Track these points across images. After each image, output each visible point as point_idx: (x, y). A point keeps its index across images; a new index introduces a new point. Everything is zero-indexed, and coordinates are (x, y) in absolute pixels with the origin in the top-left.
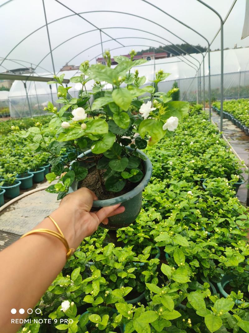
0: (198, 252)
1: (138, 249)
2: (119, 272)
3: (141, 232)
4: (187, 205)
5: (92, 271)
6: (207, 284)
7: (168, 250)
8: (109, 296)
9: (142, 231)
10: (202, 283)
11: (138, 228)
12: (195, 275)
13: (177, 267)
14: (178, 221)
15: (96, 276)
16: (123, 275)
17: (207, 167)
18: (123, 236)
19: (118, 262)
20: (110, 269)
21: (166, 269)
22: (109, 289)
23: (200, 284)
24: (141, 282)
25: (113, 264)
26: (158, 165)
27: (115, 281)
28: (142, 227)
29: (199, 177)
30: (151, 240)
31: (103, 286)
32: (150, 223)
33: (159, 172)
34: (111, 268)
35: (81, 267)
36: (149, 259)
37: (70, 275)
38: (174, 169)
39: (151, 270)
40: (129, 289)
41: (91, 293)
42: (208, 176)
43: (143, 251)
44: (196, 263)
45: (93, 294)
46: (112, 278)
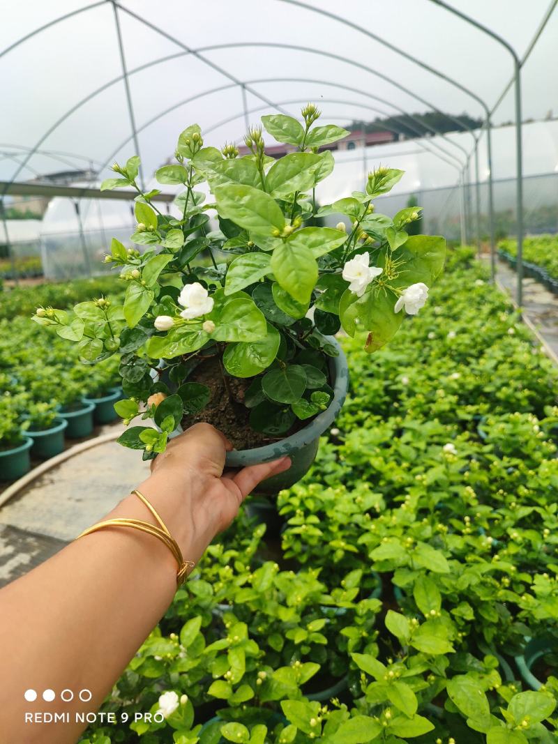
0: (470, 585)
1: (332, 576)
2: (290, 629)
3: (337, 537)
4: (444, 477)
5: (228, 625)
6: (491, 660)
7: (400, 581)
8: (266, 682)
9: (340, 534)
10: (480, 657)
11: (330, 528)
12: (464, 638)
13: (422, 620)
14: (422, 512)
15: (236, 638)
16: (299, 637)
17: (488, 389)
18: (298, 547)
19: (287, 606)
20: (267, 622)
21: (398, 623)
22: (266, 667)
23: (477, 660)
24: (339, 653)
25: (275, 610)
26: (376, 385)
27: (279, 649)
28: (341, 527)
29: (469, 413)
30: (362, 556)
31: (252, 661)
32: (358, 518)
33: (378, 400)
34: (271, 620)
35: (202, 615)
36: (357, 600)
37: (178, 633)
38: (411, 394)
39: (363, 625)
40: (313, 669)
41: (225, 676)
42: (490, 411)
44: (467, 612)
45: (230, 679)
46: (272, 643)
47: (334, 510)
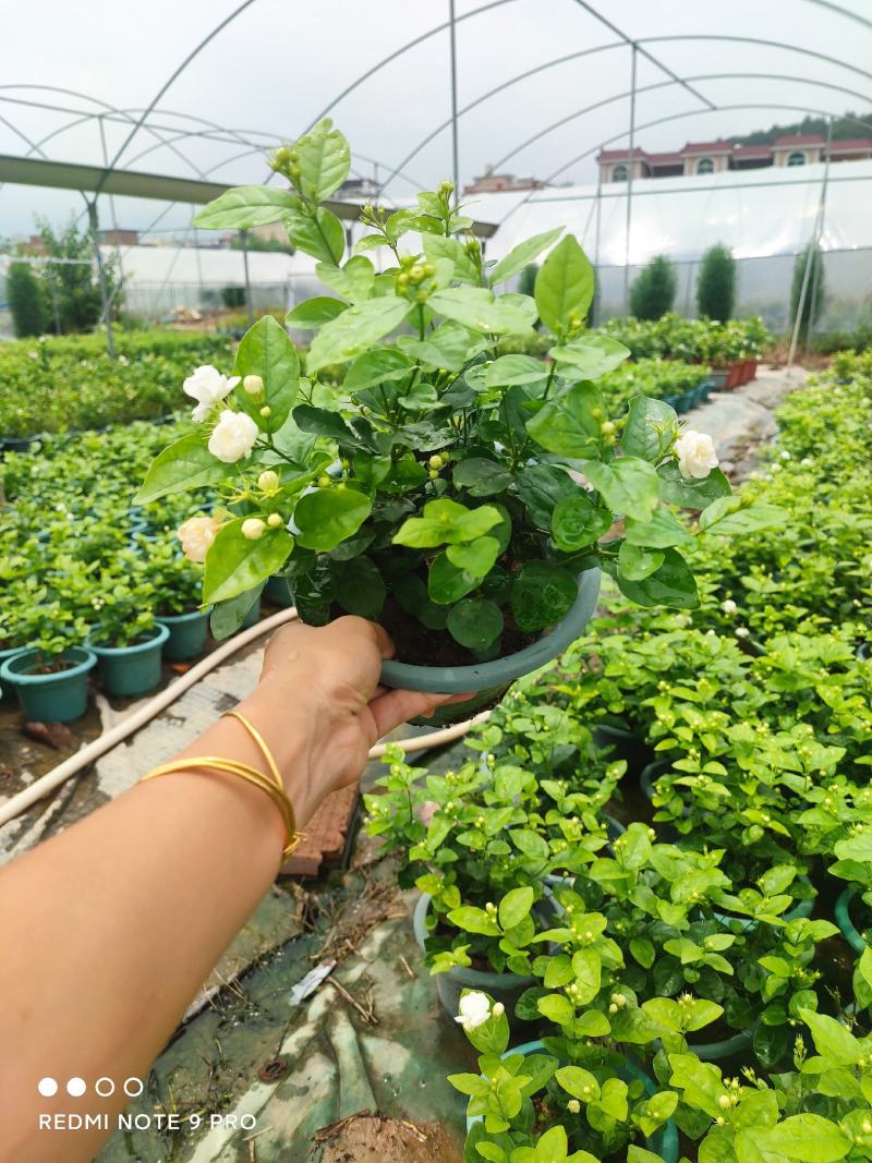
1: (745, 866)
2: (669, 938)
3: (754, 805)
5: (568, 910)
8: (624, 1013)
9: (759, 801)
11: (742, 786)
15: (588, 934)
16: (688, 953)
18: (677, 807)
19: (670, 901)
20: (631, 918)
22: (625, 988)
25: (650, 902)
26: (822, 564)
27: (647, 966)
28: (760, 790)
31: (609, 973)
33: (822, 591)
34: (638, 915)
35: (533, 887)
39: (796, 958)
40: (712, 1011)
41: (568, 990)
43: (762, 880)
45: (574, 995)
46: (635, 952)
47: (751, 760)
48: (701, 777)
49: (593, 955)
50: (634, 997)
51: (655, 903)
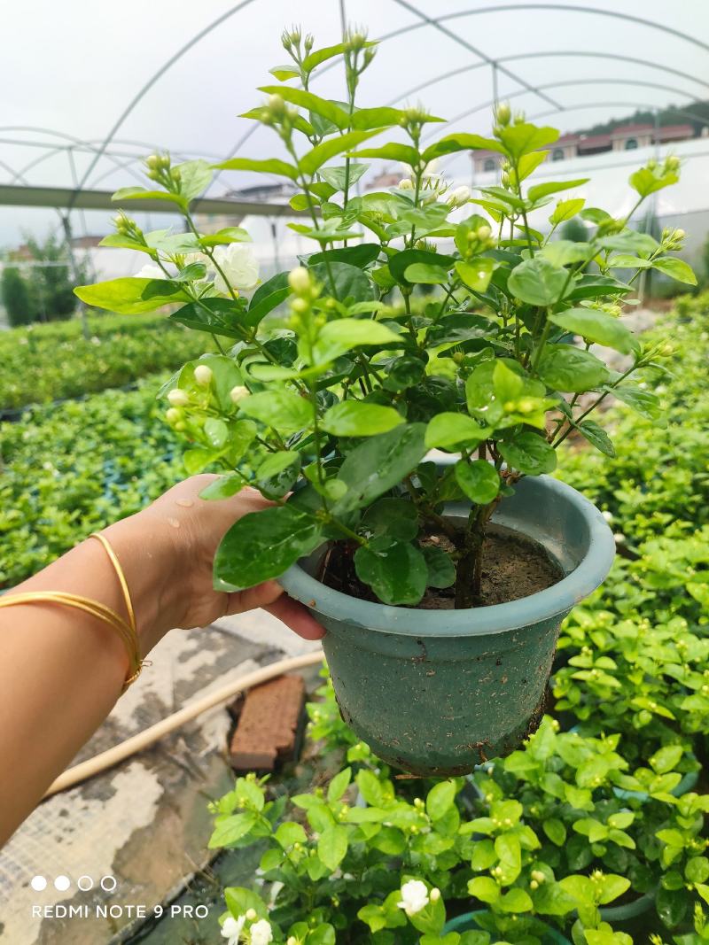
2: (580, 818)
3: (642, 693)
5: (488, 798)
8: (544, 888)
11: (630, 677)
15: (506, 819)
16: (595, 833)
18: (575, 696)
19: (576, 786)
20: (543, 802)
22: (543, 864)
25: (558, 788)
27: (560, 843)
28: (647, 679)
30: (678, 725)
31: (527, 855)
34: (549, 800)
35: (457, 779)
36: (679, 792)
39: (688, 829)
40: (621, 884)
41: (493, 872)
43: (653, 760)
45: (499, 877)
46: (549, 831)
47: (636, 653)
48: (594, 672)
49: (512, 839)
50: (551, 873)
51: (564, 789)
